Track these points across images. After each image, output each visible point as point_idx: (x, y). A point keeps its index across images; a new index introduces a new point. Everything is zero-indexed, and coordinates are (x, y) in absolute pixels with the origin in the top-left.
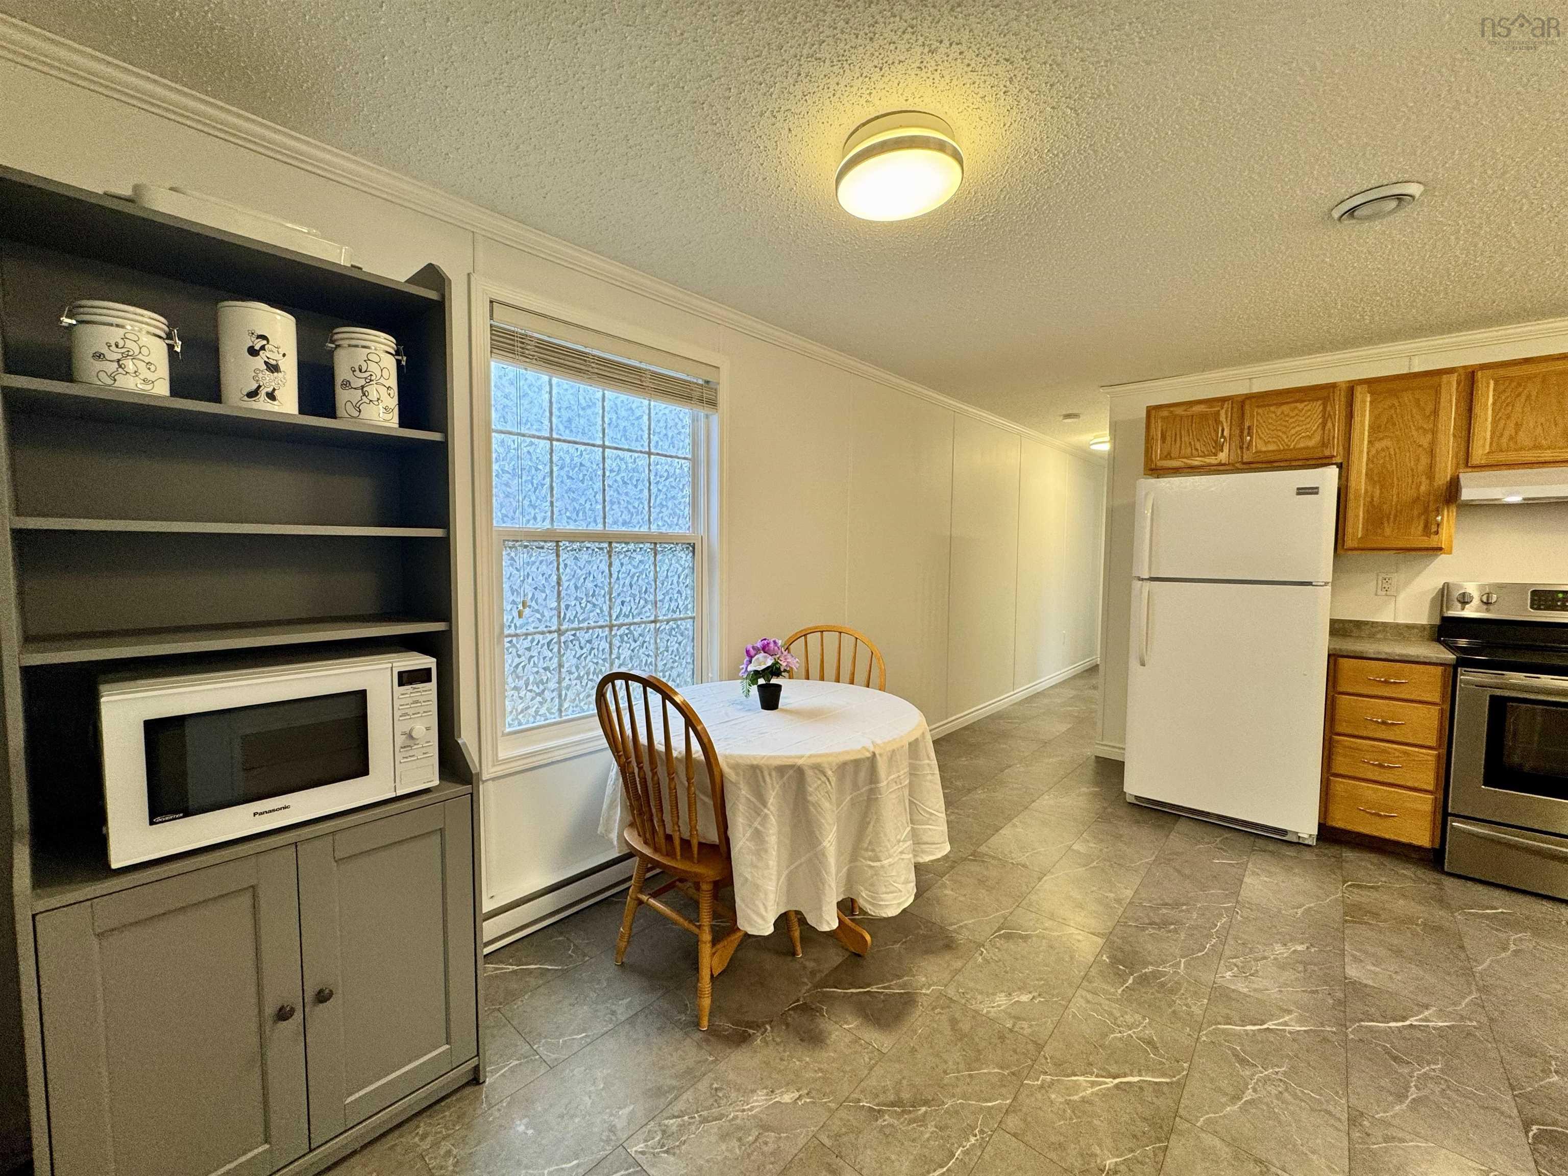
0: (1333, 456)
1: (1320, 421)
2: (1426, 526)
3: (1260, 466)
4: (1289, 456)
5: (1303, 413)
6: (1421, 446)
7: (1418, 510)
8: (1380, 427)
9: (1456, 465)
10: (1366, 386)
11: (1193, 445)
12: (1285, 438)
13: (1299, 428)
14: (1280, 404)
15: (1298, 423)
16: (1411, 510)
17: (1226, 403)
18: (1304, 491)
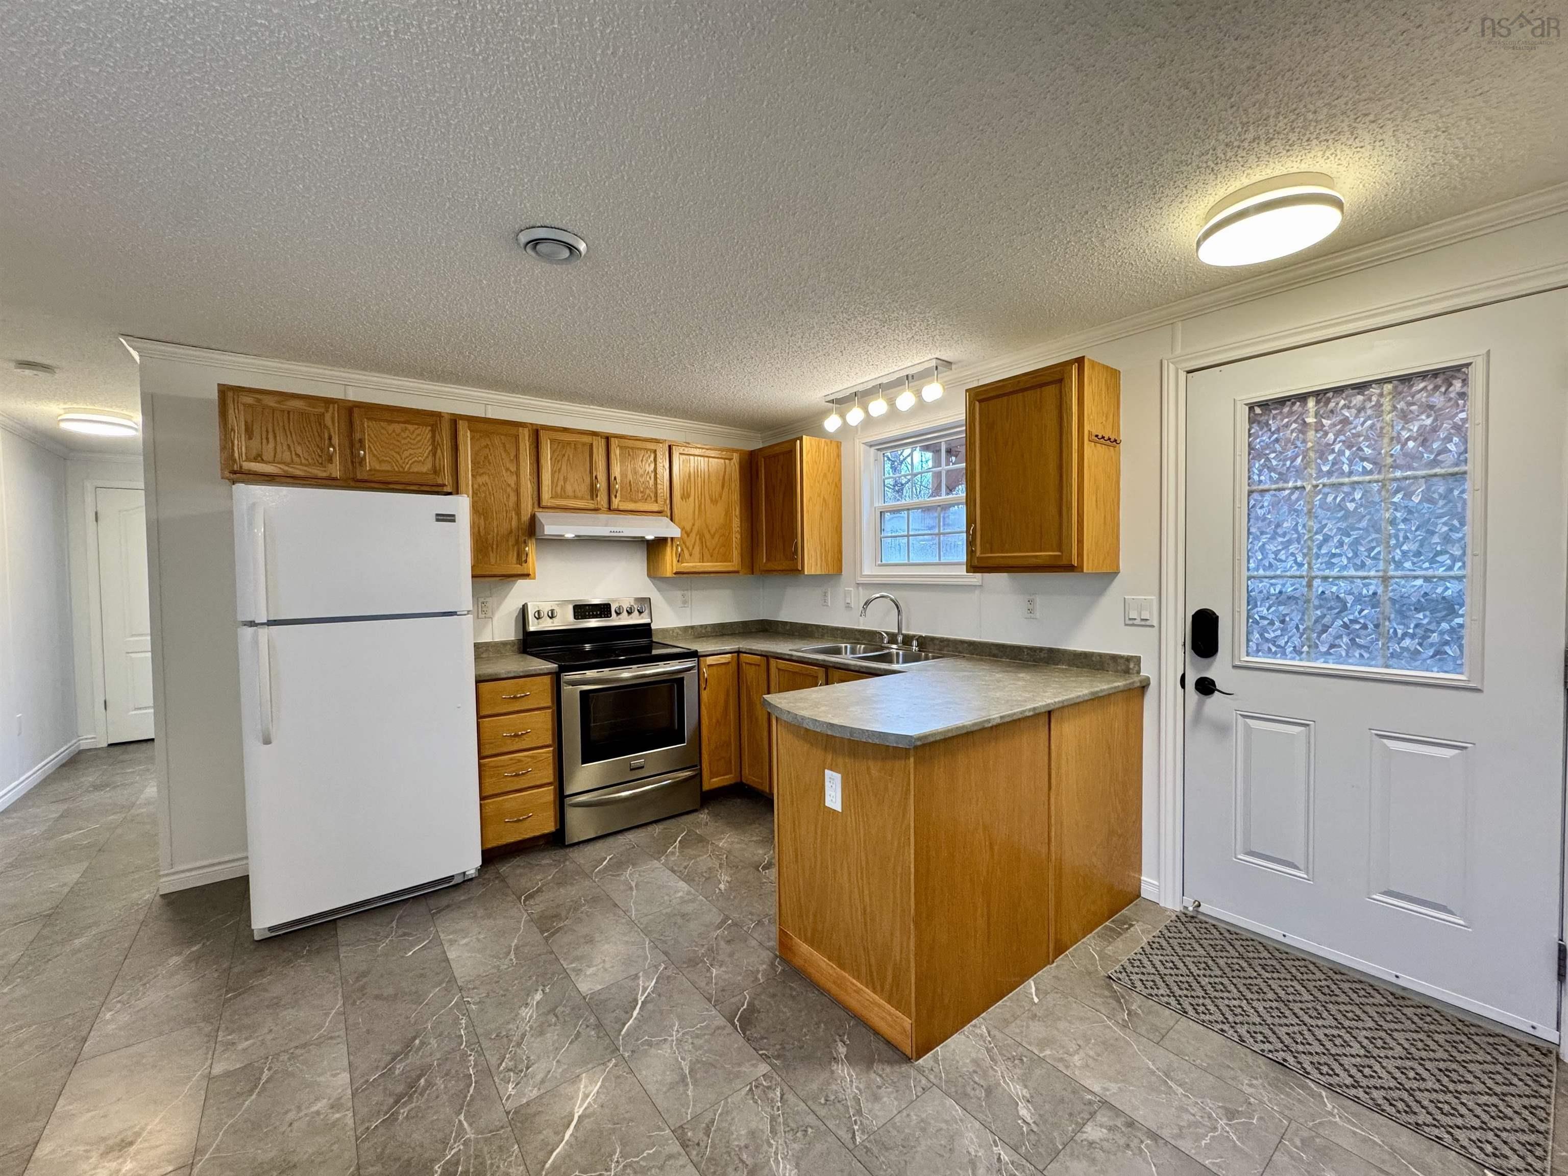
0: (444, 485)
1: (430, 448)
2: (519, 556)
3: (376, 485)
4: (406, 480)
5: (413, 437)
6: (509, 485)
7: (512, 541)
8: (479, 463)
9: (533, 504)
10: (466, 423)
11: (292, 449)
12: (399, 459)
13: (412, 451)
14: (390, 422)
15: (409, 445)
16: (507, 541)
17: (331, 406)
18: (442, 518)
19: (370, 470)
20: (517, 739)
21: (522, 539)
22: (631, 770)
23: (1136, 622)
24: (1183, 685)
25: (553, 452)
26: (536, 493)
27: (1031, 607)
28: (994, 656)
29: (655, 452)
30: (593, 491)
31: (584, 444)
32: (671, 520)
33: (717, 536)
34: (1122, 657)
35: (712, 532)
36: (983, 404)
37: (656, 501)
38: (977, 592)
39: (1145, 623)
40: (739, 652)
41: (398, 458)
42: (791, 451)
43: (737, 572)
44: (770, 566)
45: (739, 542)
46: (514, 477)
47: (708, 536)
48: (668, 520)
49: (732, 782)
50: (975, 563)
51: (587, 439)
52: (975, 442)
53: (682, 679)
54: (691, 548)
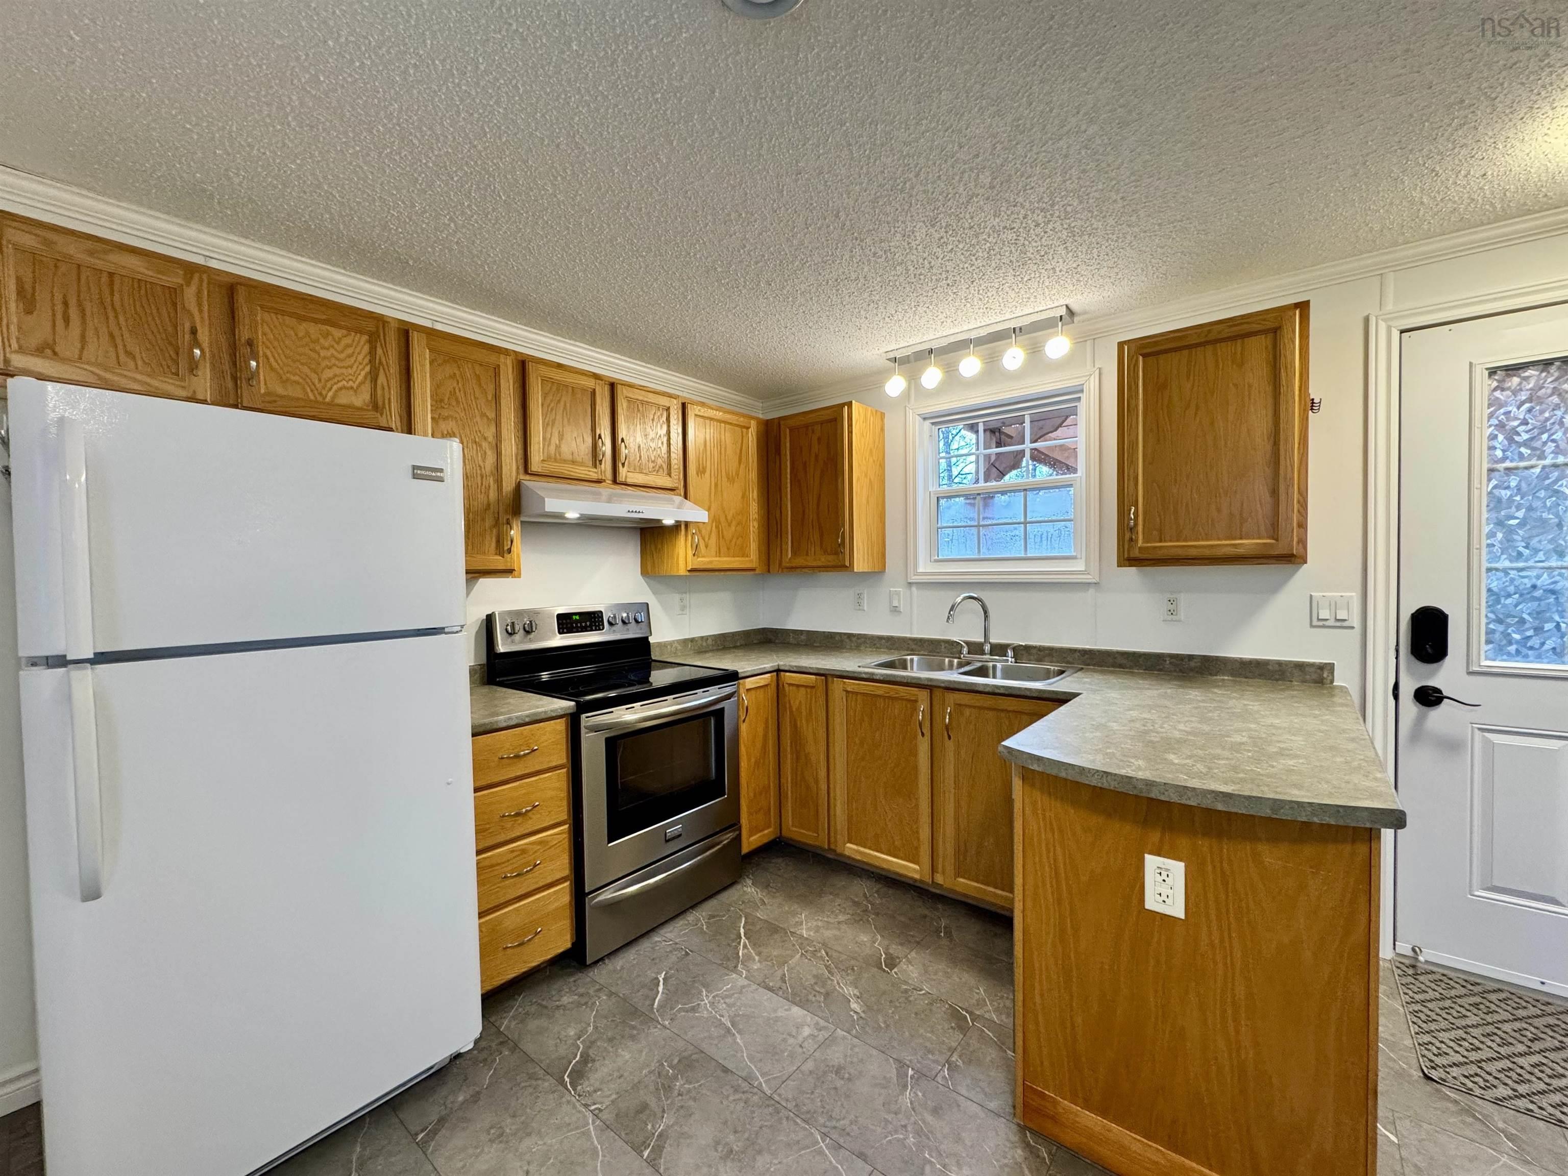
1: (368, 369)
2: (499, 543)
4: (327, 415)
5: (339, 348)
6: (485, 439)
7: (489, 522)
8: (442, 401)
9: (518, 468)
10: (424, 335)
11: (119, 341)
12: (316, 381)
13: (337, 371)
14: (302, 319)
15: (333, 361)
16: (483, 520)
17: (196, 276)
18: (420, 473)
19: (268, 394)
20: (520, 819)
21: (503, 518)
22: (667, 841)
23: (1327, 623)
24: (1396, 696)
25: (545, 396)
26: (521, 452)
27: (1171, 607)
28: (1121, 666)
29: (668, 409)
30: (596, 459)
31: (584, 390)
32: (686, 497)
33: (734, 523)
34: (1312, 665)
35: (729, 518)
36: (1151, 360)
37: (669, 474)
38: (1091, 591)
39: (1341, 624)
40: (778, 671)
41: (314, 376)
42: (835, 420)
43: (753, 570)
44: (799, 561)
45: (756, 531)
46: (493, 429)
47: (724, 524)
48: (681, 498)
49: (772, 837)
50: (1136, 553)
51: (590, 383)
52: (1137, 406)
53: (722, 710)
54: (706, 539)
